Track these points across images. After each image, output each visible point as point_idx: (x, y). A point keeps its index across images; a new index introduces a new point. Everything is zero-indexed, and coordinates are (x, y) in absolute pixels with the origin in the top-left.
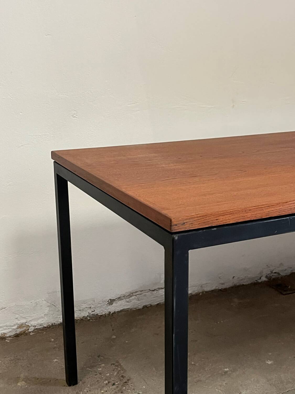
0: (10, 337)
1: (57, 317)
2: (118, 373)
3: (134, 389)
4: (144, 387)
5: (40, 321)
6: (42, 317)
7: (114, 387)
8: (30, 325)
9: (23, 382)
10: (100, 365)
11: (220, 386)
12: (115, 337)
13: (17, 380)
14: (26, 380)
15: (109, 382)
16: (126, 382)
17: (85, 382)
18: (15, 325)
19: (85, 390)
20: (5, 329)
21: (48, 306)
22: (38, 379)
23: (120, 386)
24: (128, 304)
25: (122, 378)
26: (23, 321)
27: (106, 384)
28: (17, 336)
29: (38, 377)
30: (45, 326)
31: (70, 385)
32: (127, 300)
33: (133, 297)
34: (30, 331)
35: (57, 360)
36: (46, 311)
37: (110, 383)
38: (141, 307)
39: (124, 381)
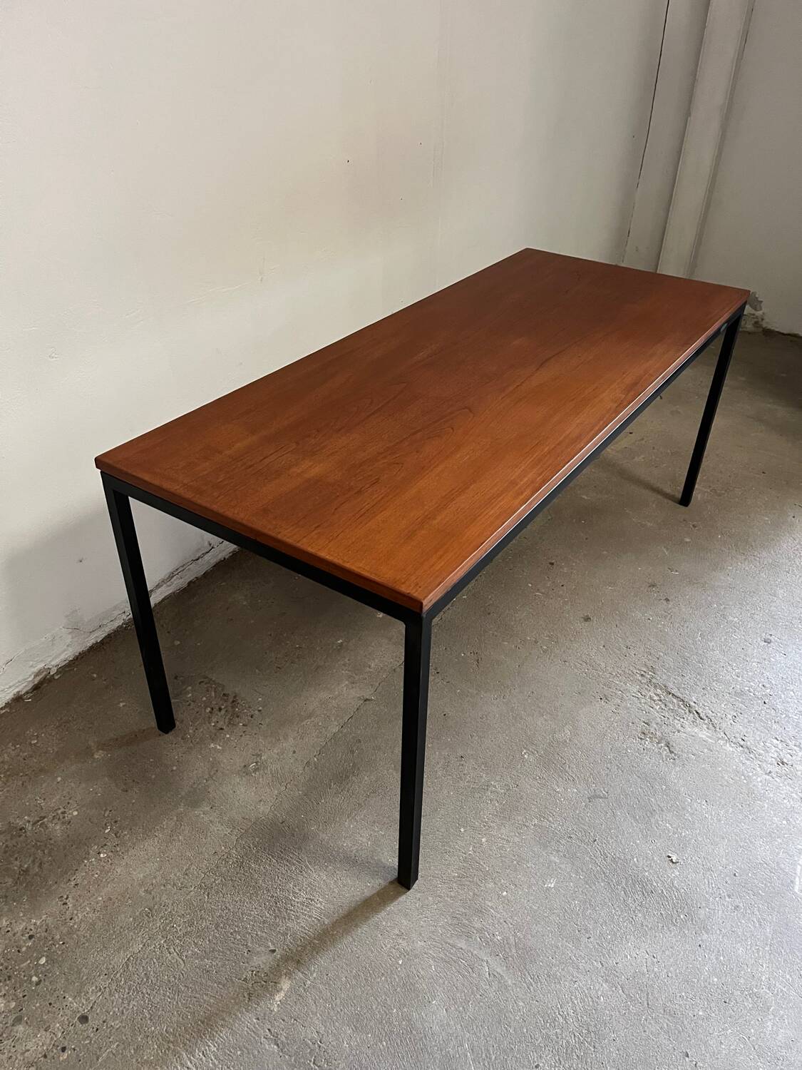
0: (27, 693)
1: (84, 642)
2: (215, 692)
3: (250, 707)
4: (260, 699)
5: (63, 657)
6: (65, 651)
7: (223, 712)
8: (50, 667)
9: (101, 751)
10: (185, 689)
11: (344, 665)
12: (179, 643)
13: (88, 753)
14: (102, 746)
15: (212, 709)
16: (233, 702)
17: (183, 721)
18: (30, 675)
19: (191, 731)
20: (17, 687)
21: (70, 633)
22: (117, 739)
23: (230, 709)
24: (169, 588)
25: (226, 698)
26: (41, 666)
27: (210, 712)
28: (36, 688)
29: (115, 737)
30: (71, 659)
31: (167, 732)
32: (168, 583)
33: (175, 577)
34: (52, 673)
35: (124, 704)
36: (69, 641)
37: (215, 710)
38: (185, 585)
39: (231, 700)
